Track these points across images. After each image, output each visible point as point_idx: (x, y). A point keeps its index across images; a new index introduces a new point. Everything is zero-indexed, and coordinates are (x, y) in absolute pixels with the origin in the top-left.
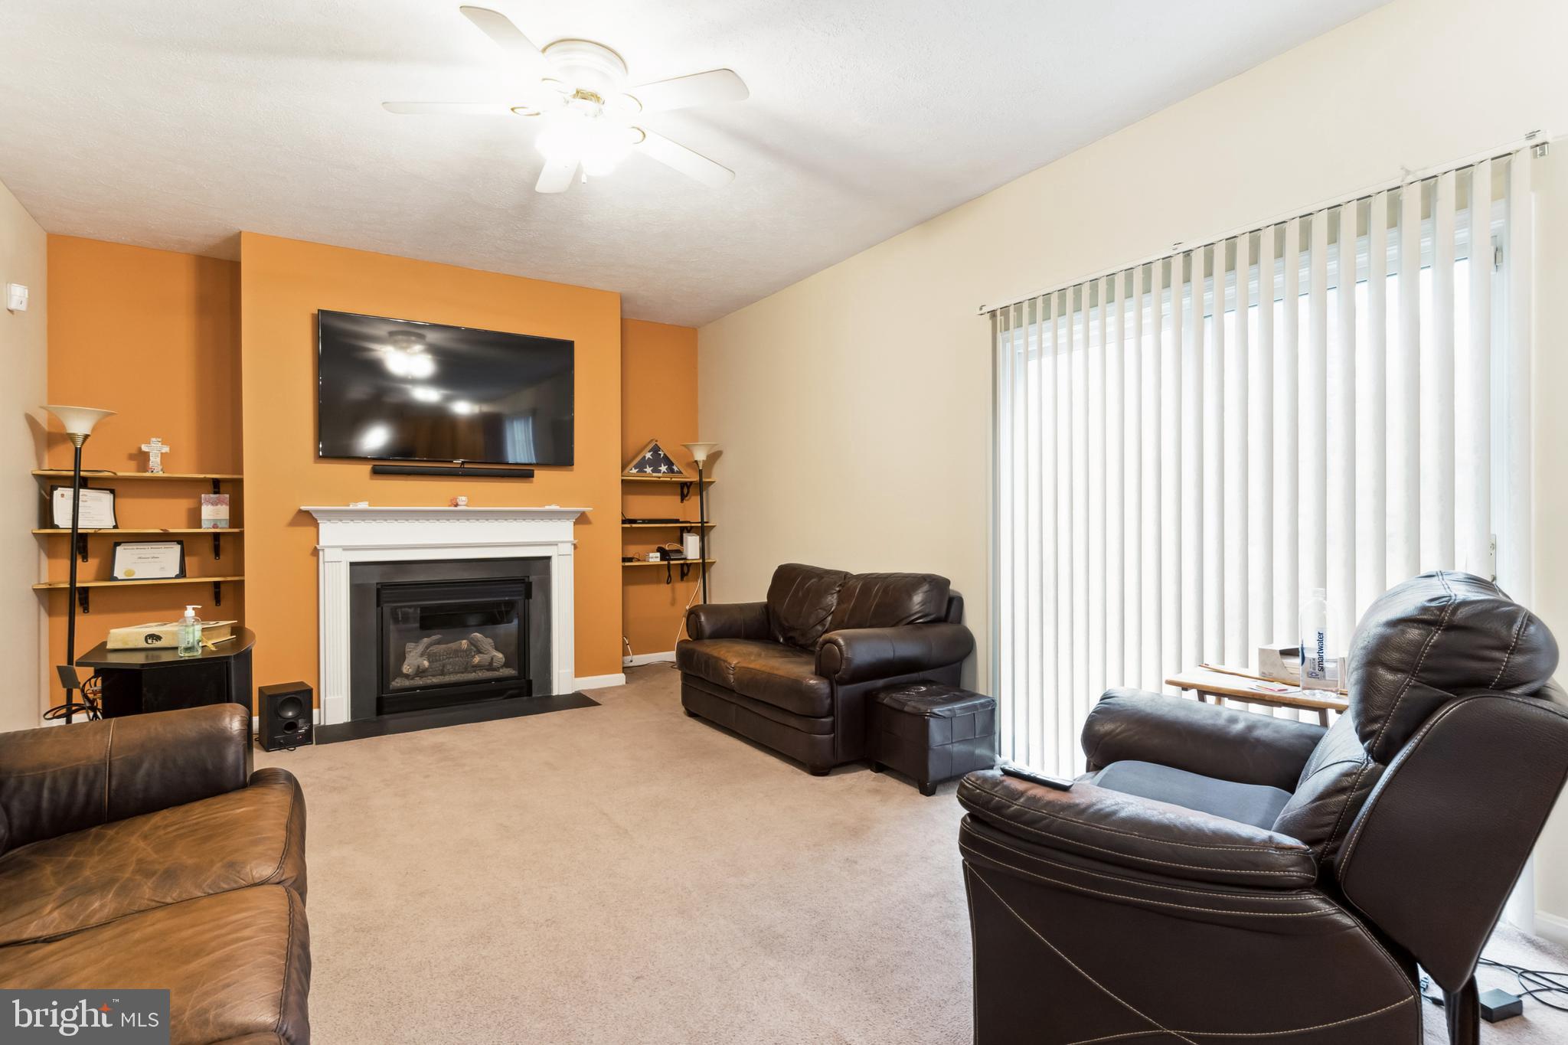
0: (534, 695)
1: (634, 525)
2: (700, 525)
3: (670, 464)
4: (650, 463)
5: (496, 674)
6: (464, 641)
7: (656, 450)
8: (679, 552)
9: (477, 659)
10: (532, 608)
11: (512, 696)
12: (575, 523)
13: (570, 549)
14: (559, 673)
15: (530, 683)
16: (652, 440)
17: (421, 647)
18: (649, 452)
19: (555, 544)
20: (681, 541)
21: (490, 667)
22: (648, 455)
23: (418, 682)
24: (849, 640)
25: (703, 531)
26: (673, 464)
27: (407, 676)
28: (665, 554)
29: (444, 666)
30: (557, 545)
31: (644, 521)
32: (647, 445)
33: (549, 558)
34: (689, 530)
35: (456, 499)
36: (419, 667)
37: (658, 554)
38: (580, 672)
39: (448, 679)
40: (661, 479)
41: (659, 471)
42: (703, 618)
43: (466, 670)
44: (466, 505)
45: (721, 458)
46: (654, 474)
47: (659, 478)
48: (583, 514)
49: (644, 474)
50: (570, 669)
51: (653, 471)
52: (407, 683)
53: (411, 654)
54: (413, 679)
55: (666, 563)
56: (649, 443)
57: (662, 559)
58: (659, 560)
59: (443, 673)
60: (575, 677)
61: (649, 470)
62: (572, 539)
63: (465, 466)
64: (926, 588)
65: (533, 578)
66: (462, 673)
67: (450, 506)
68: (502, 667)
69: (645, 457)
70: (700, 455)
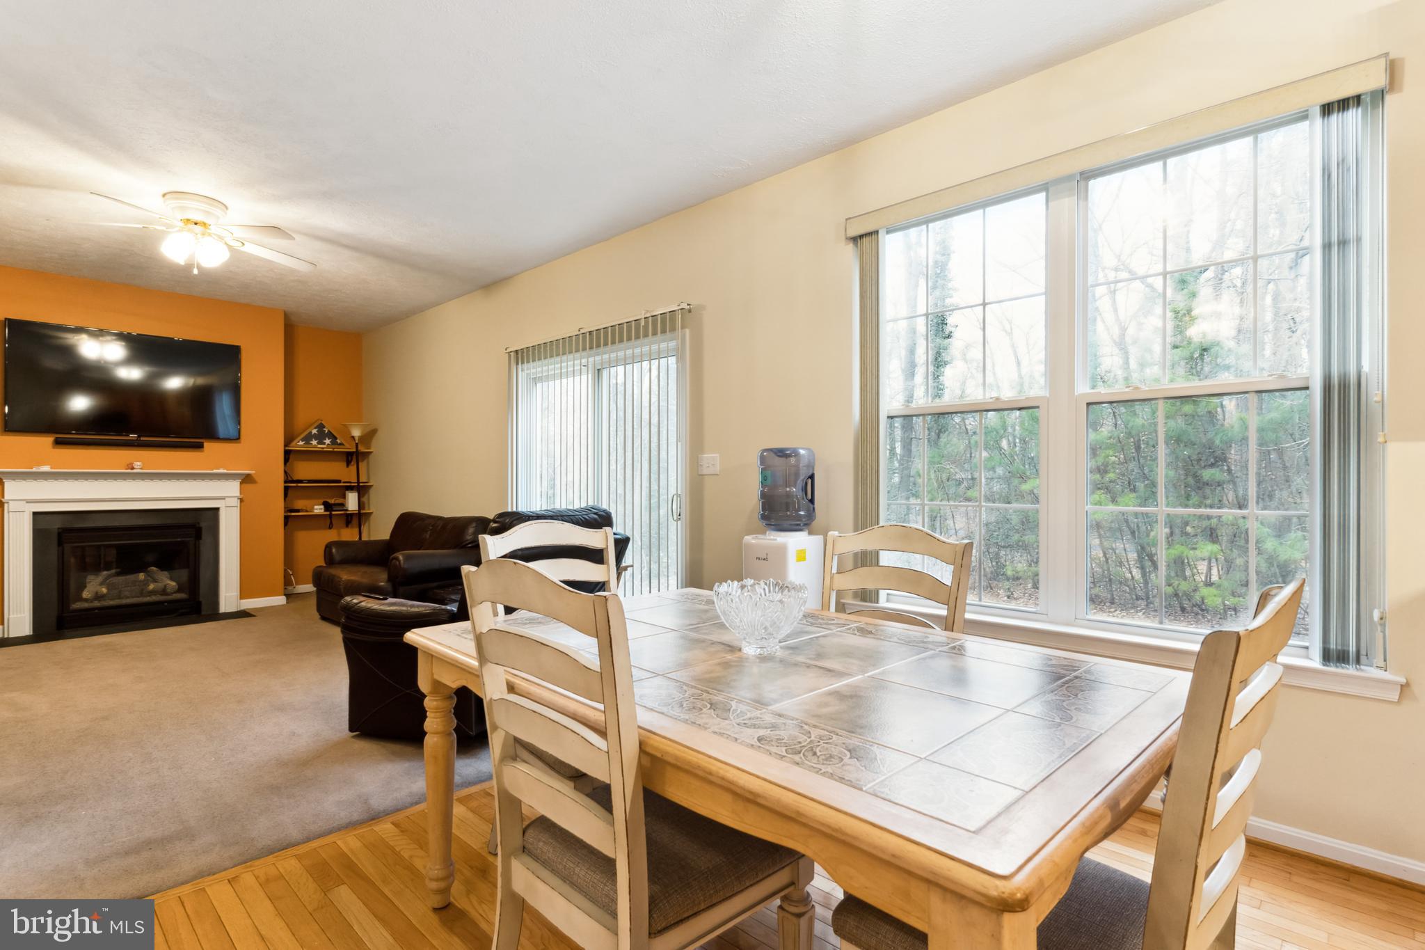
0: (203, 613)
1: (300, 485)
2: (356, 484)
3: (334, 438)
4: (316, 437)
5: (169, 598)
6: (142, 574)
7: (321, 427)
8: (343, 505)
9: (151, 587)
10: (202, 548)
11: (182, 614)
12: (241, 483)
13: (236, 502)
14: (225, 596)
15: (199, 603)
16: (318, 420)
17: (100, 578)
18: (315, 428)
19: (223, 498)
20: (344, 497)
21: (164, 592)
22: (314, 431)
23: (96, 604)
24: (407, 558)
25: (362, 490)
26: (336, 438)
27: (86, 600)
28: (328, 506)
29: (120, 592)
30: (224, 499)
31: (309, 481)
32: (314, 423)
33: (217, 509)
34: (351, 488)
35: (133, 464)
36: (97, 593)
37: (322, 507)
38: (244, 594)
39: (124, 601)
40: (325, 449)
41: (324, 444)
42: (334, 550)
43: (142, 594)
44: (141, 469)
45: (377, 435)
46: (319, 446)
47: (323, 448)
48: (248, 476)
49: (310, 446)
50: (235, 592)
51: (318, 443)
52: (86, 605)
53: (92, 583)
54: (92, 602)
55: (328, 513)
56: (316, 421)
57: (326, 510)
58: (323, 511)
59: (120, 598)
60: (241, 598)
61: (314, 442)
62: (238, 494)
63: (142, 439)
64: (474, 525)
65: (203, 525)
66: (138, 597)
67: (127, 469)
68: (175, 593)
69: (311, 432)
70: (356, 433)
